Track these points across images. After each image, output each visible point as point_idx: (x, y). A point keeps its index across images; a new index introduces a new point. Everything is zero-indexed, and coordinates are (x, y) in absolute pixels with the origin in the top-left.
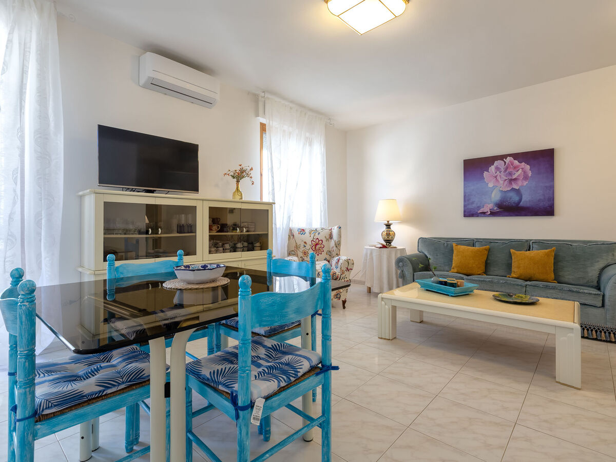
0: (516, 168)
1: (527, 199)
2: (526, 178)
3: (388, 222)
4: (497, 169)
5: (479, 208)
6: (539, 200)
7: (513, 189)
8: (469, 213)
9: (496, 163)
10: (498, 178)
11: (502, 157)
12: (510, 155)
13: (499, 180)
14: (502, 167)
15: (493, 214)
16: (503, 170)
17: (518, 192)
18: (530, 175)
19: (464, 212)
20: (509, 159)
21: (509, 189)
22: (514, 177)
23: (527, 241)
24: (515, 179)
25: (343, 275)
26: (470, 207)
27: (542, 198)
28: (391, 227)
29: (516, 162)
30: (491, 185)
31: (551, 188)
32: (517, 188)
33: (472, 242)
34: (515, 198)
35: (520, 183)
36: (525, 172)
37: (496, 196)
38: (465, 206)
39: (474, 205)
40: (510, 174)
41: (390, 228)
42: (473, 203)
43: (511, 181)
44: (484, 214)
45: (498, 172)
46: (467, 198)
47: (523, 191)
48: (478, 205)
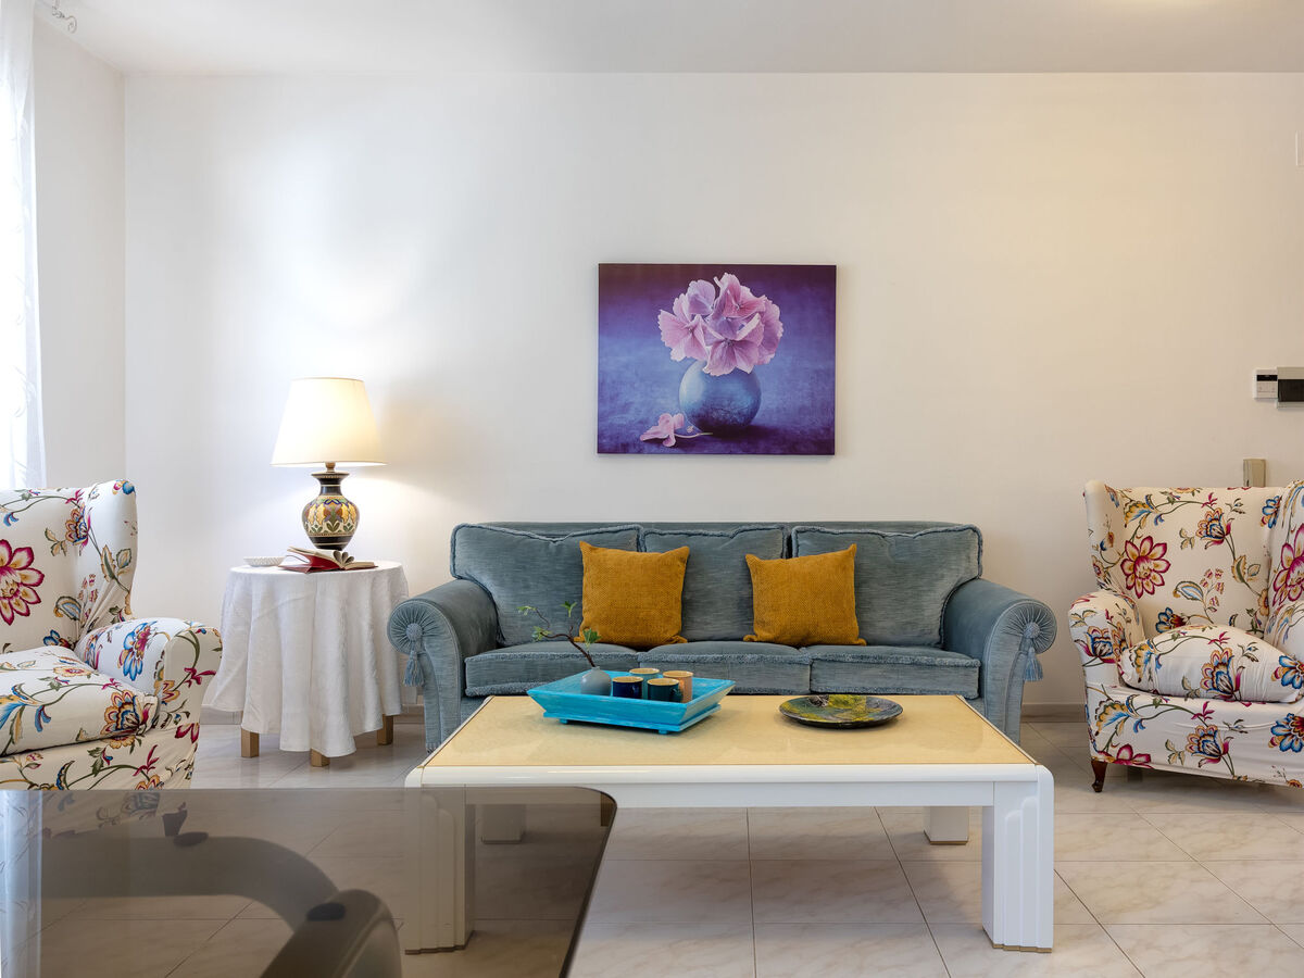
0: (745, 309)
1: (774, 405)
2: (770, 341)
3: (330, 466)
4: (696, 305)
5: (644, 424)
6: (802, 409)
7: (737, 373)
8: (614, 442)
9: (695, 287)
10: (699, 334)
11: (711, 272)
12: (731, 269)
13: (703, 343)
14: (711, 306)
15: (684, 446)
16: (711, 311)
17: (748, 379)
18: (780, 335)
19: (600, 436)
20: (728, 280)
21: (727, 371)
22: (741, 335)
23: (782, 527)
24: (744, 343)
26: (617, 420)
27: (807, 403)
28: (344, 485)
29: (746, 292)
30: (678, 354)
31: (828, 376)
32: (748, 370)
33: (637, 536)
34: (744, 402)
35: (755, 354)
36: (767, 323)
37: (690, 390)
38: (601, 417)
39: (631, 416)
40: (731, 326)
41: (337, 491)
42: (626, 408)
43: (735, 347)
44: (657, 444)
45: (698, 317)
46: (608, 392)
47: (761, 380)
48: (642, 416)
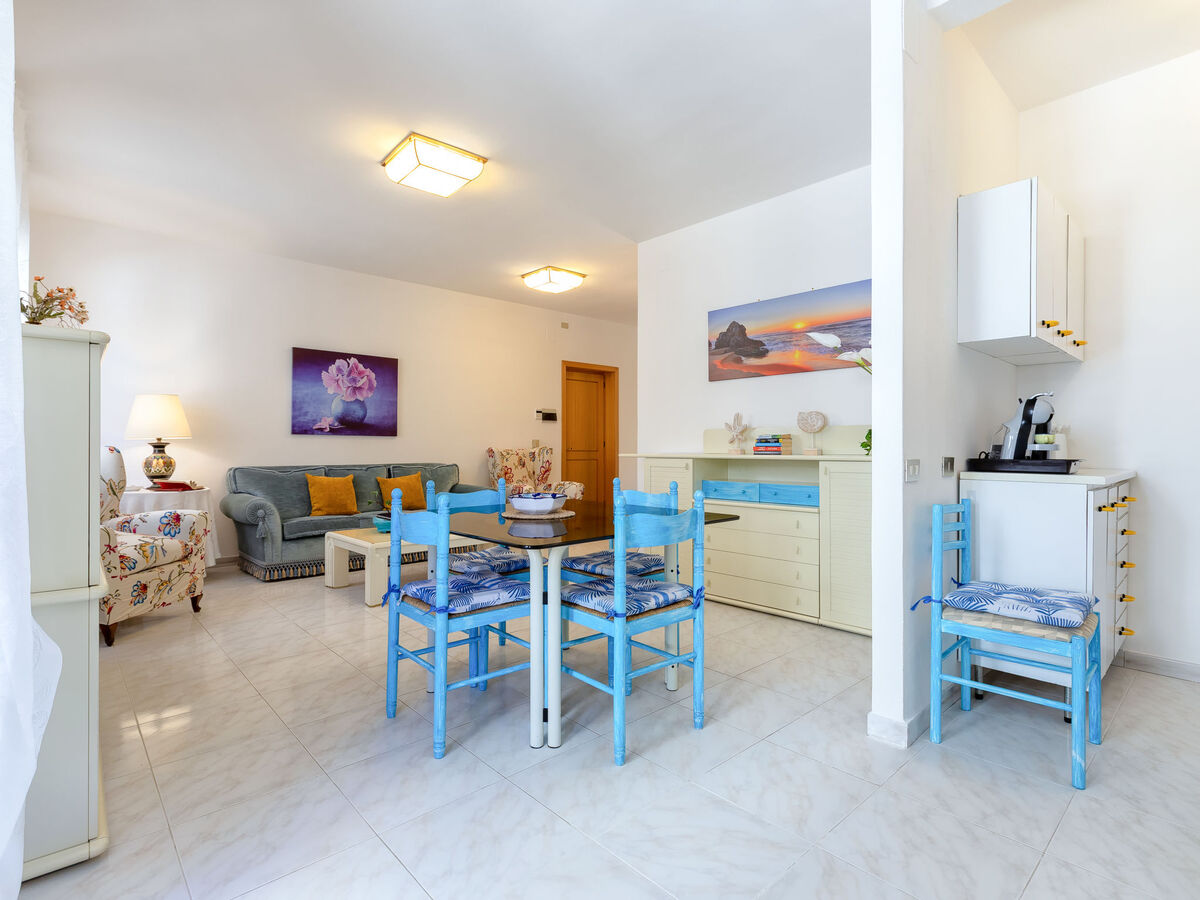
0: (360, 373)
1: (372, 415)
2: (371, 388)
3: (159, 439)
4: (339, 370)
5: (315, 422)
6: (384, 418)
7: (357, 400)
8: (300, 429)
9: (339, 362)
10: (340, 382)
11: (345, 356)
12: (355, 356)
13: (341, 384)
14: (346, 370)
15: (333, 431)
16: (346, 372)
17: (362, 404)
18: (375, 385)
19: (293, 426)
20: (353, 361)
21: (353, 399)
22: (359, 385)
23: (385, 466)
24: (360, 388)
25: (199, 546)
26: (302, 419)
27: (386, 414)
29: (361, 366)
30: (331, 391)
31: (394, 404)
32: (362, 399)
34: (359, 413)
35: (364, 393)
36: (370, 381)
37: (337, 408)
38: (294, 418)
39: (308, 418)
40: (354, 380)
42: (306, 414)
43: (356, 389)
44: (321, 431)
45: (340, 375)
46: (296, 406)
47: (368, 404)
48: (315, 418)
